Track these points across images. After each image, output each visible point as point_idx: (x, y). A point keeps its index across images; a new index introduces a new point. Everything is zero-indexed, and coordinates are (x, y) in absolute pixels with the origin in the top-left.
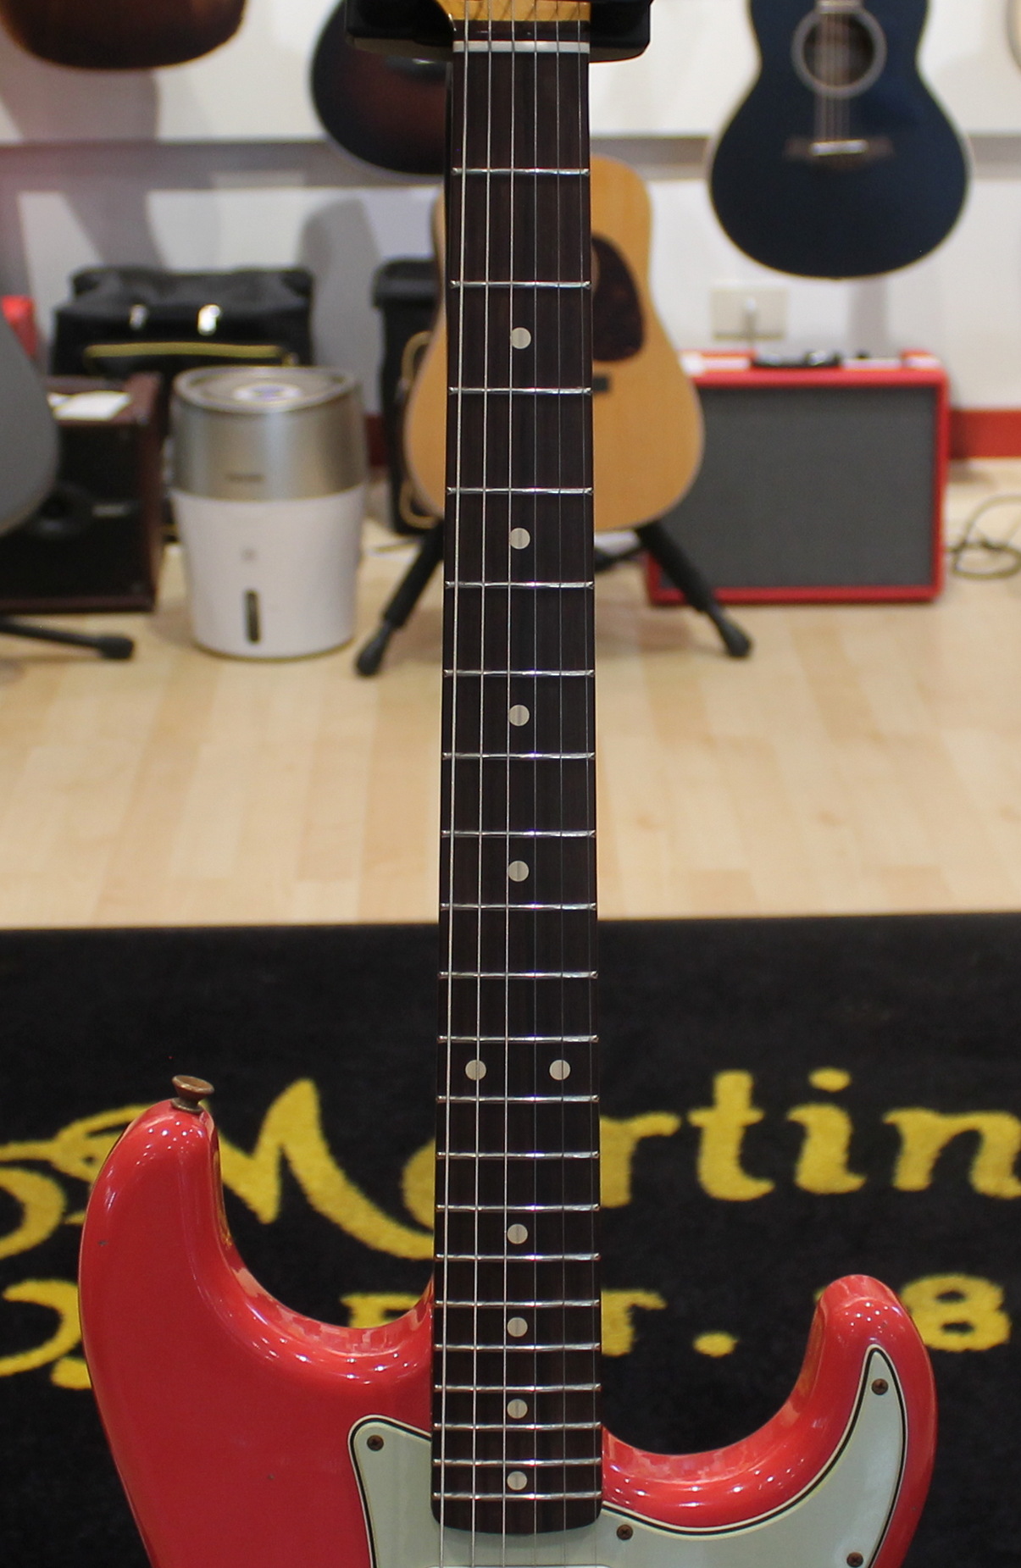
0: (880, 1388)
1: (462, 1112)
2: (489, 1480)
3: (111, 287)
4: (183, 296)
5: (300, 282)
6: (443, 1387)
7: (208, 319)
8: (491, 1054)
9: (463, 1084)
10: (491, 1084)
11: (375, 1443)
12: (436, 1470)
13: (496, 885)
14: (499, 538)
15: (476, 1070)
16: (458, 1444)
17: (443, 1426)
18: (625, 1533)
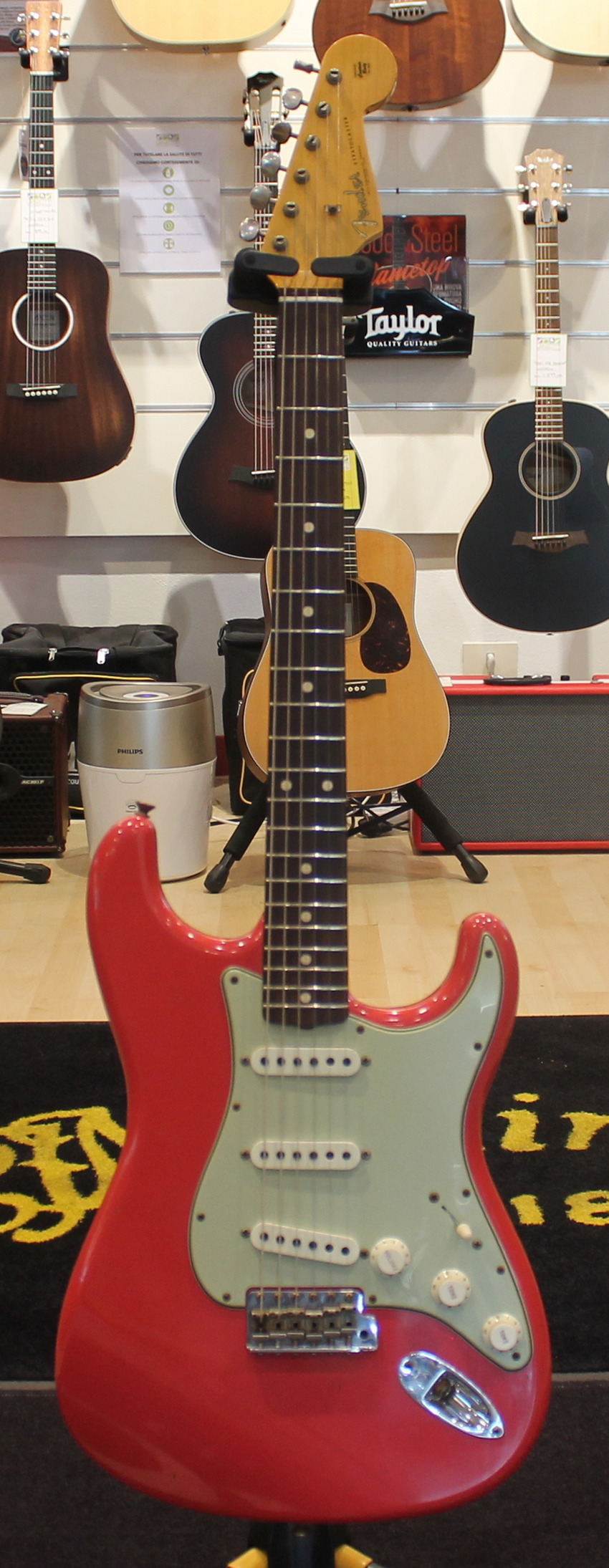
0: (489, 954)
1: (279, 806)
2: (292, 997)
3: (32, 635)
4: (84, 643)
5: (167, 634)
6: (268, 948)
7: (101, 657)
8: (294, 777)
9: (280, 793)
10: (293, 793)
11: (234, 980)
12: (265, 992)
13: (296, 694)
14: (299, 527)
15: (286, 785)
16: (276, 978)
17: (268, 968)
18: (360, 1030)
